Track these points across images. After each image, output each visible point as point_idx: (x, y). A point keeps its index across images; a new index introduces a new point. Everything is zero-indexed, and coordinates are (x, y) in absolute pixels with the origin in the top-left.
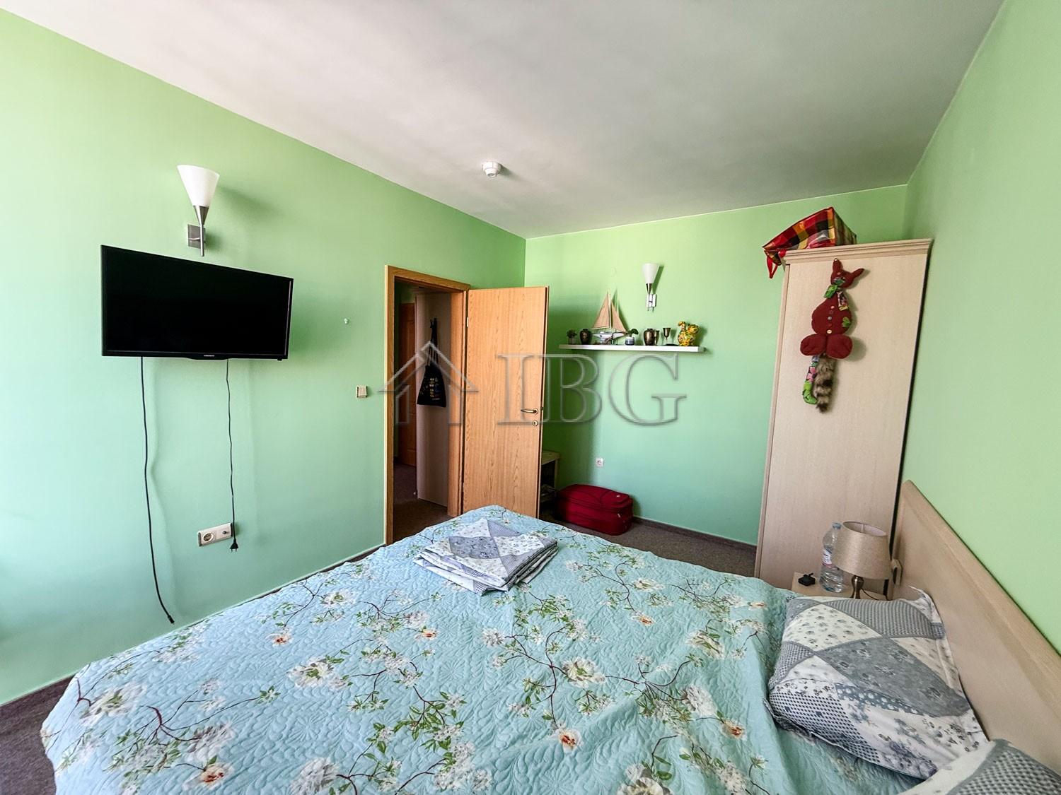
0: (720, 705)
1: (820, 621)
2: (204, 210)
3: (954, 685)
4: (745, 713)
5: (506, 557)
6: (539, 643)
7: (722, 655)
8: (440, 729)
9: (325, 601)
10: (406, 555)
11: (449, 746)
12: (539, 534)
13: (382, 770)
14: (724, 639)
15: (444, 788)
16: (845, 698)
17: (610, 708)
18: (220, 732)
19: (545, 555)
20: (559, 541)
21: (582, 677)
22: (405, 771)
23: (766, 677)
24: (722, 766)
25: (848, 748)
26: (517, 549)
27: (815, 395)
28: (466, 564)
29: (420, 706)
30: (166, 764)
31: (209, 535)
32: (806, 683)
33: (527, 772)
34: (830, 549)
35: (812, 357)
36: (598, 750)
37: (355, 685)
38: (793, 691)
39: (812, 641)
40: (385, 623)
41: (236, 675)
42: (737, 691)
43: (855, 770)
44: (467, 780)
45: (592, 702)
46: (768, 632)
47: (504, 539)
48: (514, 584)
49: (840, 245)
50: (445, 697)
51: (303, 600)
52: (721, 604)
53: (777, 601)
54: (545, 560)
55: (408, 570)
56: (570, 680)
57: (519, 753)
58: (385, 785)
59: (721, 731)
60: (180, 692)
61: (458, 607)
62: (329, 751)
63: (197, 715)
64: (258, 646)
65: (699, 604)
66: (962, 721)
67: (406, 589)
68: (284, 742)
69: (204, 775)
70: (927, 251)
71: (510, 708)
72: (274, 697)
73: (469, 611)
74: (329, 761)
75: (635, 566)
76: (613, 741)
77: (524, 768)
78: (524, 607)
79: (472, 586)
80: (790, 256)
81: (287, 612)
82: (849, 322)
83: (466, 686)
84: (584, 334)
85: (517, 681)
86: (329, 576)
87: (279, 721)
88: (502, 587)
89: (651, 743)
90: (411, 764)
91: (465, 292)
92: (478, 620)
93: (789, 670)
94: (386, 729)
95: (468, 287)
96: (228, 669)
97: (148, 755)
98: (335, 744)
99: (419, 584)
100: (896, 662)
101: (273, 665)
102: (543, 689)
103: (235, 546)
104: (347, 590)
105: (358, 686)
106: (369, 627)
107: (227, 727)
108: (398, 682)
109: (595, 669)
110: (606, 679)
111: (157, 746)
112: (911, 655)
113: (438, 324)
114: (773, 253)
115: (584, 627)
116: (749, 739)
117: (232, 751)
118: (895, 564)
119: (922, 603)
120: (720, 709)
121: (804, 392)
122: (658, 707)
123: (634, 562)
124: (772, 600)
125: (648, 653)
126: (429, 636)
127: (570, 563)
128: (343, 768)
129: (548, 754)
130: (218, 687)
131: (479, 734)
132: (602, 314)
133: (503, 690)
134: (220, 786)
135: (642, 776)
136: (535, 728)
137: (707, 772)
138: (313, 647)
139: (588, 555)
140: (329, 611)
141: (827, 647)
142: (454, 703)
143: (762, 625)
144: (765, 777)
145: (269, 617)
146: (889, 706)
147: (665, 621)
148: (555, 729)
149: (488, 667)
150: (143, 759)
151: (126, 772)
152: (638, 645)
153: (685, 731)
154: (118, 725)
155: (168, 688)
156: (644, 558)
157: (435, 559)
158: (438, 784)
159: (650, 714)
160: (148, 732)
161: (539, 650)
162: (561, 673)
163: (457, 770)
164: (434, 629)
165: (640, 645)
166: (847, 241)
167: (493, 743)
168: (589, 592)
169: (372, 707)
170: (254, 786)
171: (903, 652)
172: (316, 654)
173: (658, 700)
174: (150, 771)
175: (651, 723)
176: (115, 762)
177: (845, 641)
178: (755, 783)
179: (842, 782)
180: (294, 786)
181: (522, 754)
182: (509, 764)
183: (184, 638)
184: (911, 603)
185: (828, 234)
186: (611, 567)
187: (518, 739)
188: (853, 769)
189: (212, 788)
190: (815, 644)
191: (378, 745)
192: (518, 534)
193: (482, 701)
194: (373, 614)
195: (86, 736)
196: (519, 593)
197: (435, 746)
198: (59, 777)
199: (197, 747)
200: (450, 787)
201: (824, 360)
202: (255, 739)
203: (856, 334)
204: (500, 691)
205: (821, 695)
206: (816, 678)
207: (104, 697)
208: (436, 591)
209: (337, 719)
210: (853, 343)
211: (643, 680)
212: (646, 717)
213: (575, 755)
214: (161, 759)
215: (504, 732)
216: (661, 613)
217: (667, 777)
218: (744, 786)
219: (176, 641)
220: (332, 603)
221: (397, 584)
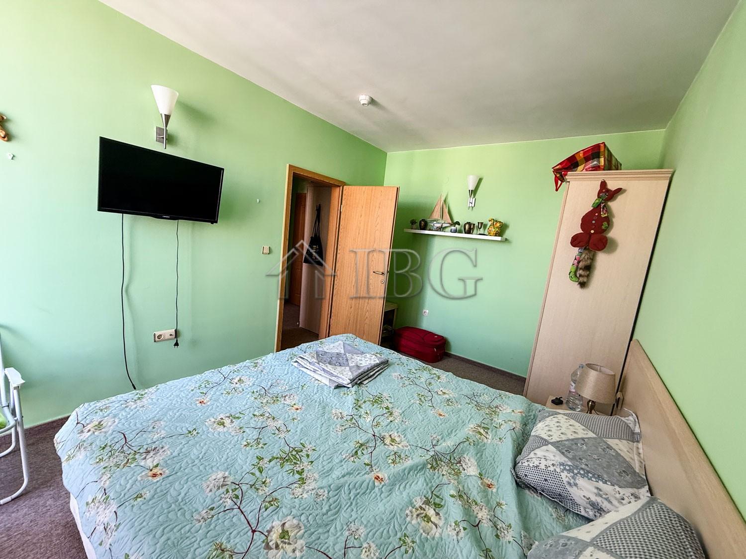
0: (482, 469)
1: (558, 424)
2: (168, 117)
3: (639, 470)
4: (498, 475)
5: (353, 366)
6: (368, 421)
7: (489, 440)
8: (298, 464)
9: (232, 382)
10: (287, 359)
11: (303, 474)
12: (377, 354)
13: (260, 483)
14: (492, 431)
15: (297, 497)
16: (564, 471)
17: (409, 463)
18: (161, 451)
19: (379, 368)
20: (390, 360)
21: (393, 444)
22: (273, 485)
23: (515, 456)
24: (476, 504)
25: (562, 503)
26: (361, 362)
27: (578, 276)
28: (325, 368)
29: (287, 449)
30: (128, 465)
31: (161, 335)
32: (540, 460)
33: (350, 493)
34: (575, 382)
35: (578, 248)
36: (398, 486)
37: (247, 433)
38: (531, 465)
39: (550, 435)
40: (269, 399)
41: (173, 420)
42: (494, 462)
43: (564, 516)
44: (311, 494)
45: (398, 459)
46: (522, 430)
47: (353, 355)
48: (356, 384)
49: (608, 170)
50: (303, 446)
51: (218, 380)
52: (494, 409)
53: (532, 411)
54: (379, 371)
55: (287, 368)
56: (385, 444)
57: (346, 482)
58: (260, 491)
59: (480, 484)
60: (138, 425)
61: (317, 394)
62: (228, 469)
63: (148, 439)
64: (187, 404)
65: (479, 408)
66: (640, 492)
67: (285, 380)
68: (200, 461)
69: (151, 473)
70: (669, 178)
71: (344, 457)
72: (196, 434)
73: (324, 397)
74: (227, 474)
75: (439, 381)
76: (408, 482)
77: (349, 491)
78: (361, 398)
79: (328, 382)
80: (570, 176)
81: (208, 386)
82: (607, 226)
83: (317, 441)
84: (423, 223)
85: (351, 441)
86: (236, 367)
87: (198, 449)
88: (348, 384)
89: (432, 486)
90: (278, 481)
91: (341, 187)
92: (330, 404)
93: (531, 452)
94: (264, 459)
95: (344, 184)
96: (168, 415)
97: (118, 458)
98: (231, 465)
99: (294, 378)
100: (603, 453)
101: (197, 416)
102: (367, 448)
103: (177, 344)
104: (247, 377)
105: (249, 433)
106: (259, 400)
107: (166, 448)
108: (274, 434)
109: (402, 440)
110: (409, 447)
111: (123, 454)
112: (614, 450)
113: (321, 208)
114: (559, 173)
115: (399, 414)
116: (497, 491)
117: (168, 462)
118: (619, 395)
119: (630, 420)
120: (481, 471)
121: (570, 273)
122: (440, 466)
123: (439, 378)
124: (529, 410)
125: (440, 434)
126: (297, 409)
127: (396, 374)
128: (235, 479)
129: (365, 484)
130: (161, 425)
131: (323, 469)
132: (436, 210)
133: (341, 446)
134: (160, 480)
135: (423, 504)
136: (358, 469)
137: (466, 506)
138: (222, 408)
139: (409, 370)
140: (234, 388)
141: (558, 440)
142: (309, 450)
143: (519, 424)
144: (504, 513)
145: (195, 388)
146: (593, 479)
147: (454, 416)
148: (371, 472)
149: (333, 431)
150: (115, 460)
151: (104, 466)
152: (433, 428)
153: (456, 482)
154: (100, 440)
155: (131, 422)
156: (446, 376)
157: (306, 363)
158: (293, 494)
159: (435, 469)
160: (118, 445)
161: (367, 425)
162: (380, 440)
163: (306, 487)
164: (300, 406)
165: (435, 429)
166: (613, 167)
167: (331, 475)
168: (405, 393)
169: (256, 446)
170: (180, 483)
171: (609, 447)
172: (225, 413)
173: (441, 462)
174: (118, 467)
175: (435, 475)
176: (98, 460)
177: (571, 437)
178: (496, 516)
179: (554, 522)
180: (205, 486)
181: (348, 484)
182: (339, 488)
183: (142, 395)
184: (623, 419)
185: (599, 162)
186: (423, 380)
187: (347, 474)
189: (155, 481)
190: (551, 437)
191: (258, 469)
192: (363, 353)
193: (327, 451)
194: (262, 393)
195: (81, 444)
196: (359, 390)
197: (294, 473)
198: (64, 466)
199: (147, 457)
200: (300, 496)
201: (587, 252)
202: (182, 457)
203: (611, 234)
204: (339, 446)
205: (549, 469)
206: (547, 458)
207: (92, 424)
208: (305, 383)
209: (234, 451)
210: (609, 241)
211: (433, 449)
212: (431, 471)
213: (382, 488)
214: (125, 461)
215: (338, 470)
216: (452, 411)
217: (440, 506)
218: (489, 517)
219: (137, 396)
220: (236, 384)
221: (279, 376)
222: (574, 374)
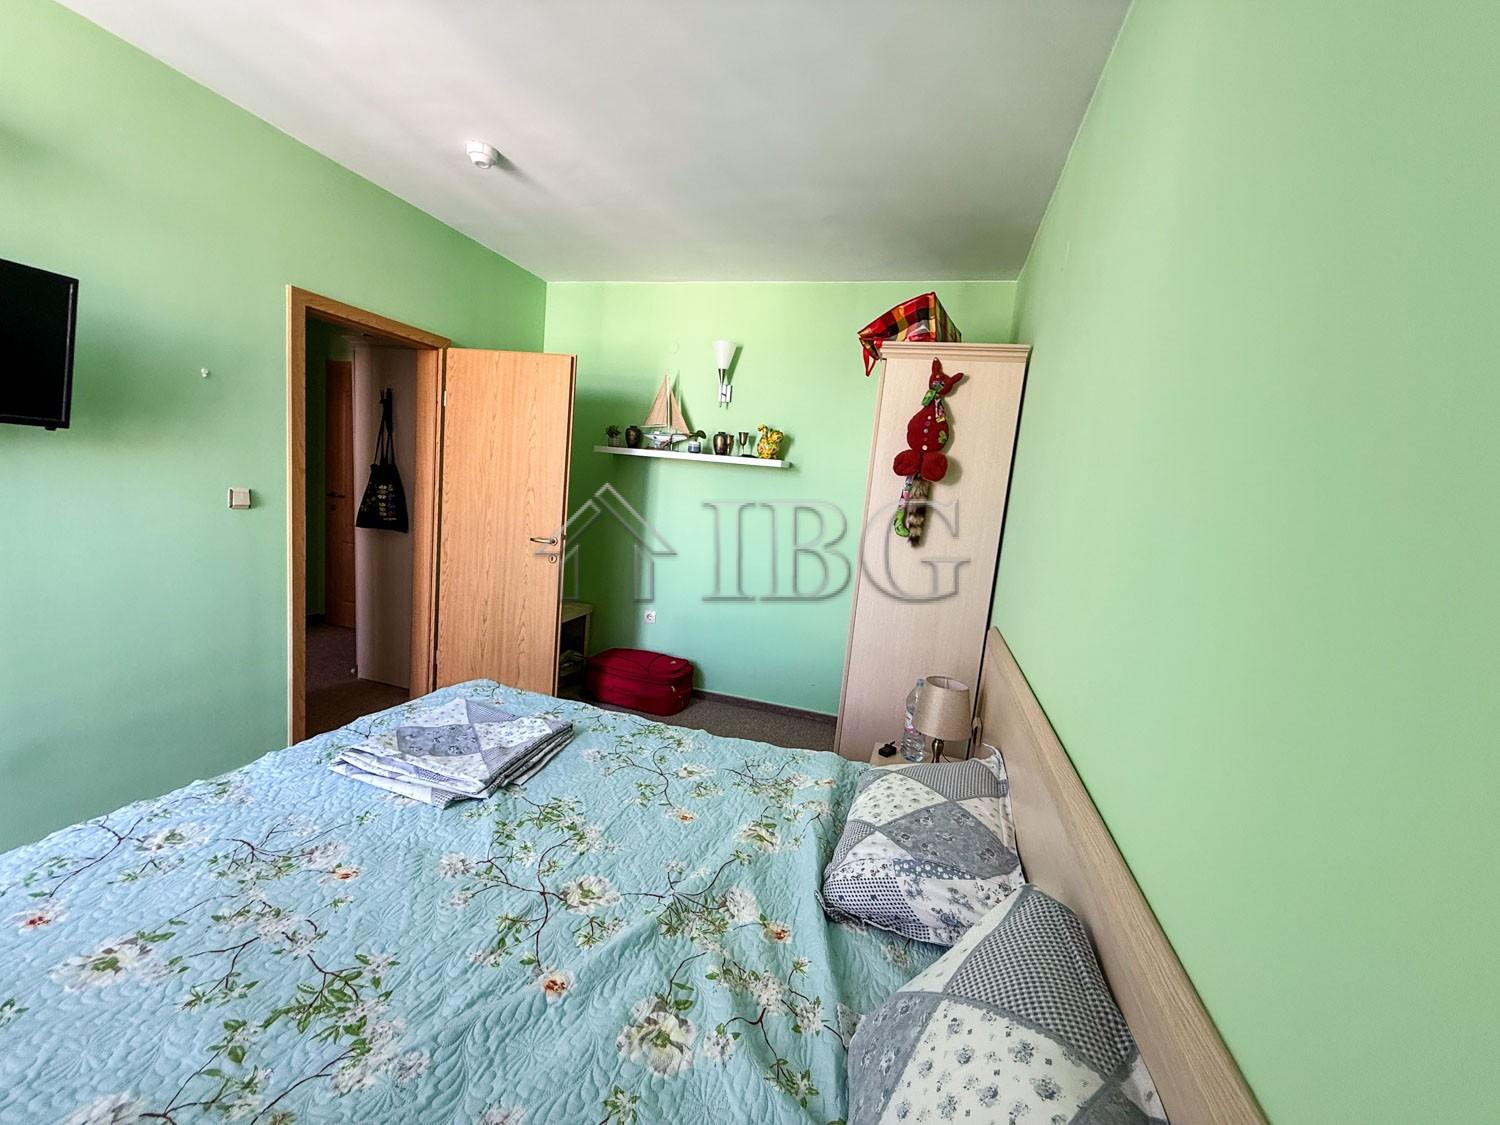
0: (765, 907)
1: (888, 792)
3: (1008, 843)
4: (794, 912)
5: (491, 751)
6: (528, 865)
7: (777, 848)
8: (349, 1009)
9: (145, 845)
10: (316, 760)
11: (362, 1030)
12: (547, 716)
13: (234, 1089)
14: (781, 828)
15: (345, 1091)
16: (902, 874)
17: (623, 933)
19: (553, 744)
20: (576, 724)
21: (587, 901)
22: (277, 1082)
23: (822, 865)
24: (757, 978)
25: (900, 930)
26: (510, 738)
27: (908, 525)
28: (421, 765)
29: (317, 980)
32: (863, 864)
33: (487, 1039)
34: (912, 711)
35: (905, 477)
36: (598, 990)
37: (194, 969)
38: (849, 877)
39: (876, 816)
40: (264, 867)
42: (788, 887)
43: (905, 953)
44: (387, 1071)
45: (597, 932)
46: (833, 814)
47: (490, 725)
48: (499, 787)
49: (942, 341)
50: (362, 961)
51: (96, 849)
52: (784, 786)
53: (848, 776)
54: (552, 750)
55: (317, 782)
56: (569, 907)
57: (478, 1016)
58: (236, 1111)
59: (762, 937)
61: (402, 830)
62: (129, 1082)
65: (756, 790)
66: (1010, 878)
67: (311, 813)
68: (29, 1087)
70: (1025, 359)
71: (471, 960)
72: (13, 1016)
73: (420, 834)
74: (125, 1097)
75: (680, 749)
76: (620, 975)
77: (484, 1036)
78: (511, 817)
79: (429, 796)
80: (887, 348)
81: (59, 872)
82: (946, 438)
83: (402, 940)
84: (632, 433)
85: (488, 920)
86: (159, 804)
87: (22, 1054)
88: (479, 793)
89: (671, 968)
90: (291, 1068)
91: (441, 351)
92: (434, 845)
93: (847, 853)
94: (248, 1024)
95: (447, 344)
98: (141, 1069)
99: (336, 802)
100: (957, 826)
101: (17, 964)
102: (526, 926)
104: (194, 824)
105: (201, 969)
106: (232, 876)
108: (279, 952)
109: (607, 888)
110: (622, 898)
112: (974, 817)
113: (394, 398)
114: (870, 342)
115: (599, 834)
116: (794, 941)
118: (976, 723)
119: (992, 762)
120: (765, 911)
121: (895, 522)
122: (686, 922)
123: (679, 745)
124: (844, 775)
125: (684, 857)
126: (346, 876)
127: (590, 752)
128: (153, 1102)
129: (523, 1009)
131: (416, 1003)
132: (657, 406)
133: (464, 937)
135: (653, 1012)
136: (507, 979)
137: (737, 989)
138: (111, 922)
139: (617, 739)
140: (152, 861)
141: (891, 819)
142: (378, 967)
143: (827, 806)
144: (806, 981)
145: (14, 884)
146: (944, 875)
147: (711, 815)
148: (537, 976)
149: (442, 908)
152: (670, 849)
153: (718, 945)
156: (694, 739)
157: (368, 761)
158: (337, 1087)
159: (675, 933)
161: (527, 873)
162: (556, 900)
163: (372, 1060)
164: (356, 866)
165: (673, 849)
166: (950, 338)
167: (437, 1013)
168: (612, 788)
169: (224, 998)
171: (966, 815)
172: (119, 932)
173: (688, 912)
175: (675, 944)
177: (910, 810)
178: (794, 990)
179: (889, 970)
181: (483, 1018)
182: (459, 1036)
184: (983, 761)
185: (928, 326)
186: (647, 753)
187: (478, 998)
188: (903, 952)
190: (879, 818)
191: (230, 1053)
192: (514, 717)
193: (426, 957)
194: (242, 856)
196: (506, 800)
197: (337, 1034)
200: (356, 1087)
201: (918, 483)
203: (953, 452)
204: (458, 939)
205: (878, 875)
206: (874, 857)
208: (366, 809)
209: (150, 1028)
210: (949, 464)
211: (672, 891)
212: (669, 937)
213: (563, 1003)
215: (457, 993)
216: (708, 805)
217: (687, 1005)
218: (780, 996)
220: (159, 847)
221: (294, 806)
222: (911, 698)
